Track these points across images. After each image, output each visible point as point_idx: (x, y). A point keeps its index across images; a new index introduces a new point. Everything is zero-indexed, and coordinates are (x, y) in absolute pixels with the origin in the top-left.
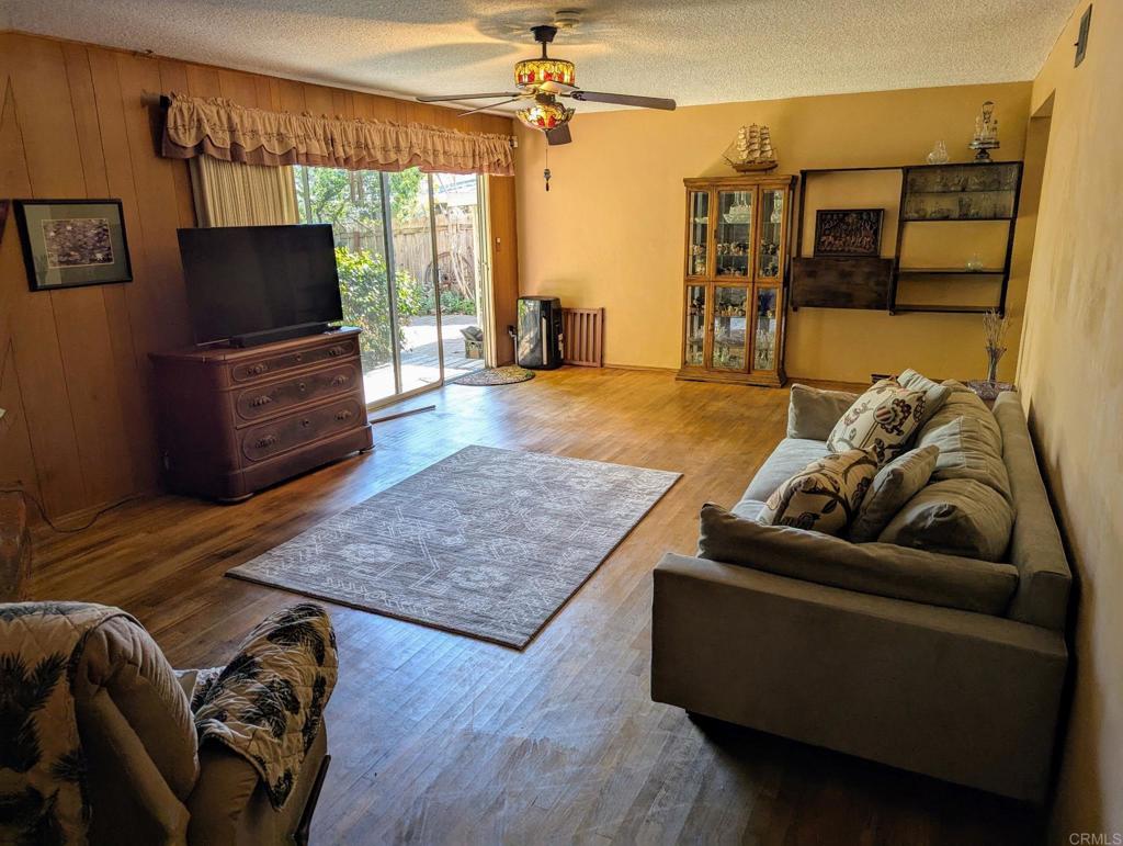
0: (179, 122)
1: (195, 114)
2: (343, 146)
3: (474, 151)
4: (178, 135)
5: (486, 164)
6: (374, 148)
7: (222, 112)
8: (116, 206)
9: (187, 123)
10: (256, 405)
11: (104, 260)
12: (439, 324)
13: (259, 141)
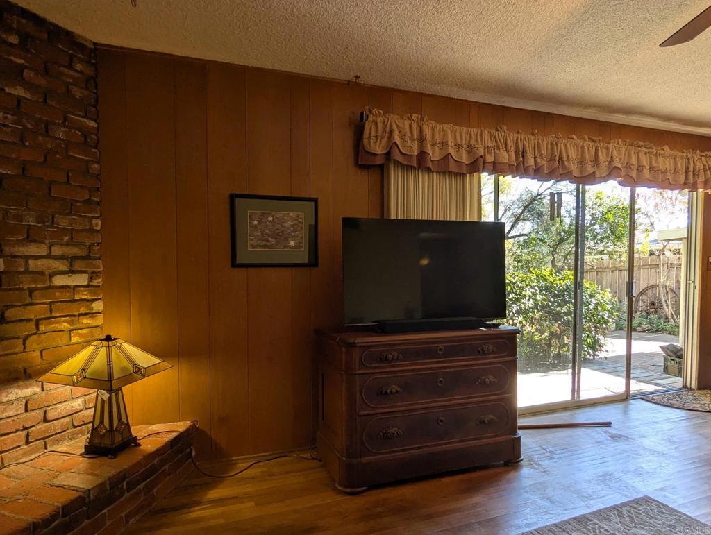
0: (373, 133)
1: (388, 126)
2: (535, 158)
3: (687, 169)
4: (370, 143)
5: (701, 180)
6: (568, 160)
7: (415, 126)
8: (313, 203)
9: (380, 133)
10: (383, 394)
11: (296, 247)
12: (629, 338)
13: (447, 150)
